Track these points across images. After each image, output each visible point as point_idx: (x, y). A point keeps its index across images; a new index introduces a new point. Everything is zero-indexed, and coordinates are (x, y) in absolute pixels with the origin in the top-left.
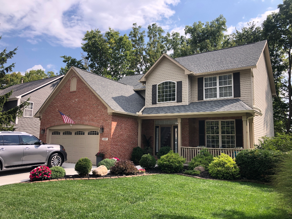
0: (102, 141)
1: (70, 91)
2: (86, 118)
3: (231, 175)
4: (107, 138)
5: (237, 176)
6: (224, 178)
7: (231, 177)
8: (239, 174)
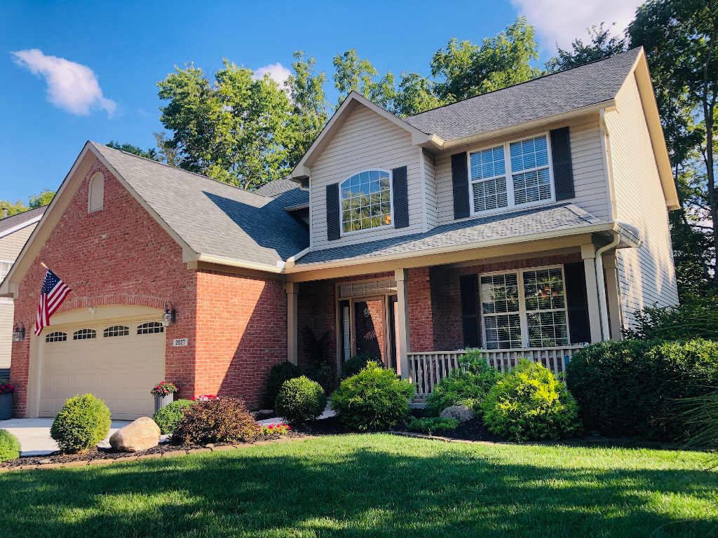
0: (173, 348)
1: (89, 212)
2: (128, 286)
3: (551, 426)
4: (186, 340)
5: (570, 425)
6: (530, 436)
7: (553, 432)
8: (574, 421)
